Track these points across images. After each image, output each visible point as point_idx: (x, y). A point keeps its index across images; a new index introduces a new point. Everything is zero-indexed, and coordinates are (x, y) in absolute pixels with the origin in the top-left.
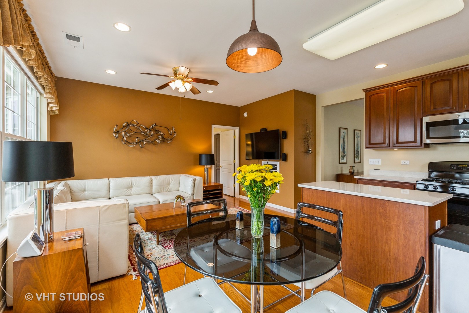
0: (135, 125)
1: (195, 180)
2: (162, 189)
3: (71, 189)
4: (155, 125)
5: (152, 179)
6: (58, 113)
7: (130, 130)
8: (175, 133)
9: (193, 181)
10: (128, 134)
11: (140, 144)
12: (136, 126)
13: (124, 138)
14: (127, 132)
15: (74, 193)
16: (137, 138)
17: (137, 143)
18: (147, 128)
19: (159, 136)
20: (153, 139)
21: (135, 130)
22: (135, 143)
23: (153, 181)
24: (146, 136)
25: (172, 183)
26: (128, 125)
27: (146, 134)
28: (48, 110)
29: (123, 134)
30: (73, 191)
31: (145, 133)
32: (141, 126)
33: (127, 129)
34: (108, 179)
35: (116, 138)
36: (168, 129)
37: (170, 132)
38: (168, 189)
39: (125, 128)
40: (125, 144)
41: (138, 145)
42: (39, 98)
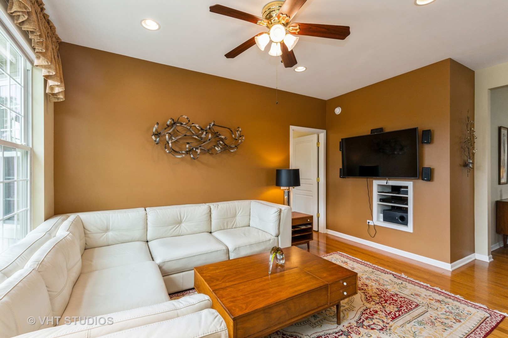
0: (184, 123)
1: (280, 211)
2: (225, 224)
3: (86, 227)
4: (214, 124)
5: (211, 209)
6: (64, 99)
7: (177, 131)
8: (241, 137)
9: (277, 214)
10: (173, 138)
11: (191, 153)
12: (185, 126)
13: (168, 143)
14: (172, 134)
15: (90, 235)
16: (188, 143)
17: (187, 152)
18: (202, 129)
19: (220, 141)
20: (209, 147)
21: (184, 132)
22: (184, 152)
23: (212, 212)
24: (199, 141)
25: (238, 215)
26: (174, 123)
27: (201, 137)
28: (47, 92)
29: (167, 137)
30: (89, 231)
31: (199, 137)
32: (193, 125)
33: (171, 130)
34: (143, 209)
35: (157, 144)
36: (231, 131)
37: (233, 136)
38: (233, 225)
39: (170, 128)
40: (169, 153)
41: (188, 155)
42: (31, 71)
